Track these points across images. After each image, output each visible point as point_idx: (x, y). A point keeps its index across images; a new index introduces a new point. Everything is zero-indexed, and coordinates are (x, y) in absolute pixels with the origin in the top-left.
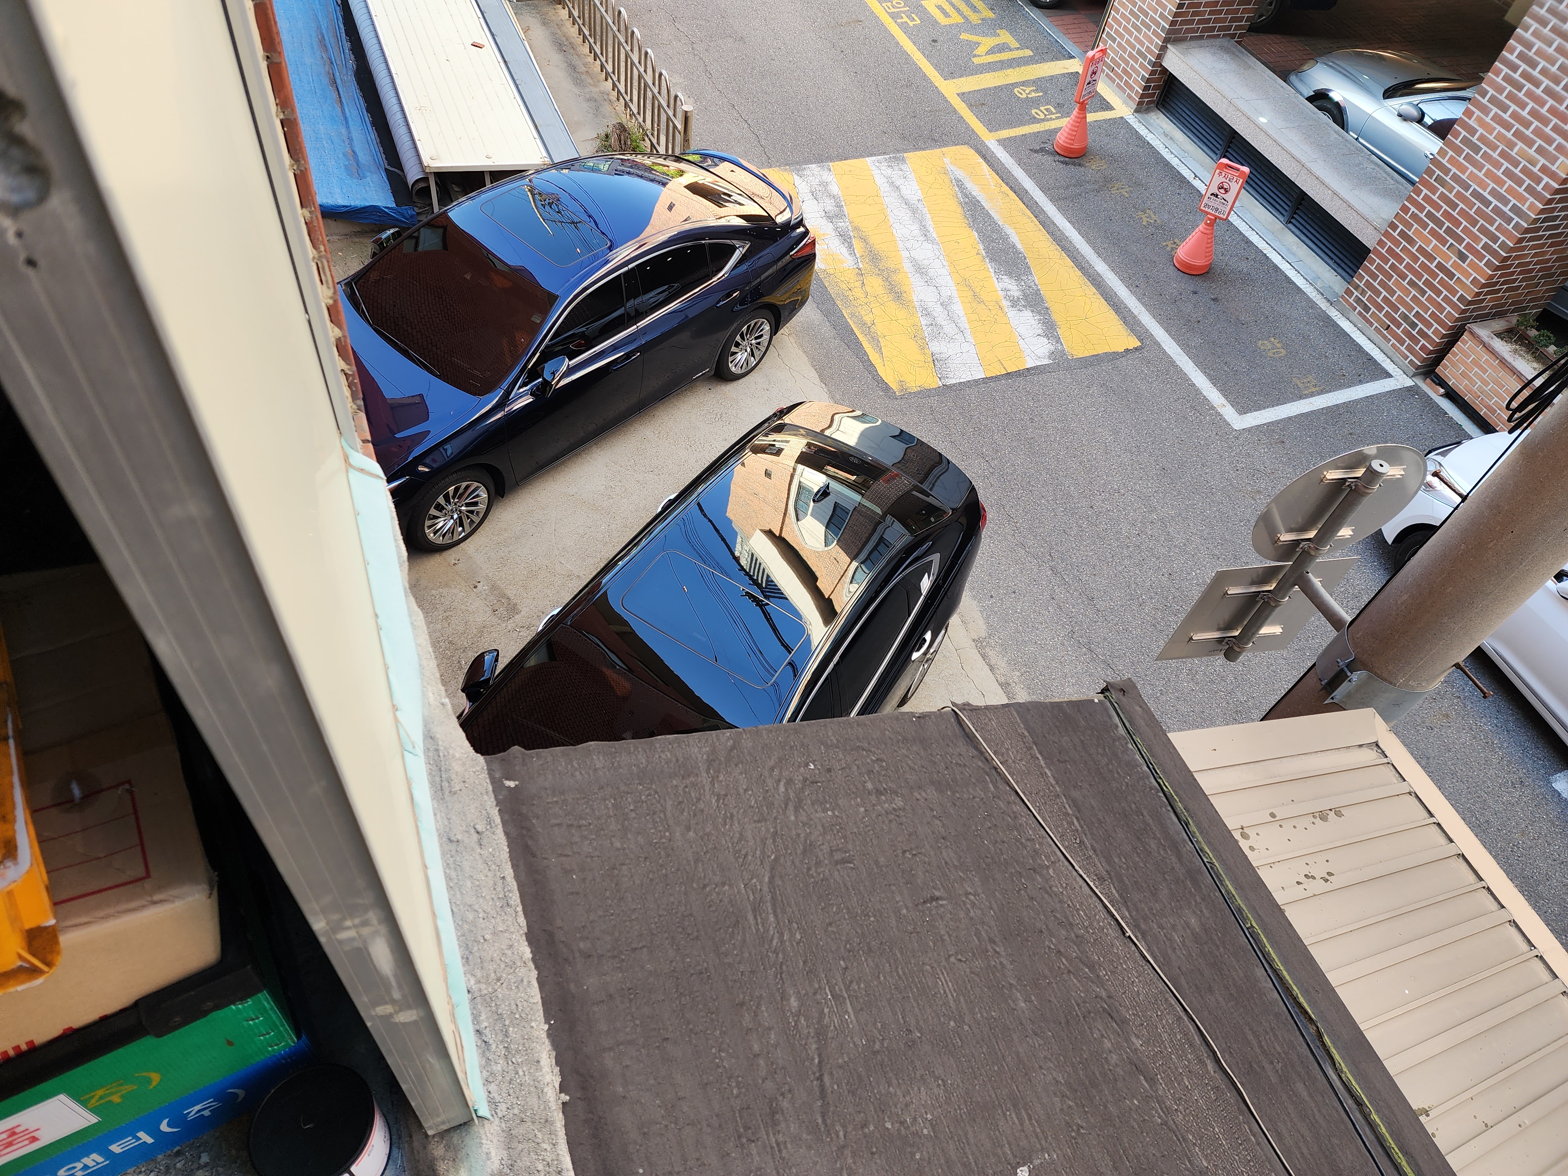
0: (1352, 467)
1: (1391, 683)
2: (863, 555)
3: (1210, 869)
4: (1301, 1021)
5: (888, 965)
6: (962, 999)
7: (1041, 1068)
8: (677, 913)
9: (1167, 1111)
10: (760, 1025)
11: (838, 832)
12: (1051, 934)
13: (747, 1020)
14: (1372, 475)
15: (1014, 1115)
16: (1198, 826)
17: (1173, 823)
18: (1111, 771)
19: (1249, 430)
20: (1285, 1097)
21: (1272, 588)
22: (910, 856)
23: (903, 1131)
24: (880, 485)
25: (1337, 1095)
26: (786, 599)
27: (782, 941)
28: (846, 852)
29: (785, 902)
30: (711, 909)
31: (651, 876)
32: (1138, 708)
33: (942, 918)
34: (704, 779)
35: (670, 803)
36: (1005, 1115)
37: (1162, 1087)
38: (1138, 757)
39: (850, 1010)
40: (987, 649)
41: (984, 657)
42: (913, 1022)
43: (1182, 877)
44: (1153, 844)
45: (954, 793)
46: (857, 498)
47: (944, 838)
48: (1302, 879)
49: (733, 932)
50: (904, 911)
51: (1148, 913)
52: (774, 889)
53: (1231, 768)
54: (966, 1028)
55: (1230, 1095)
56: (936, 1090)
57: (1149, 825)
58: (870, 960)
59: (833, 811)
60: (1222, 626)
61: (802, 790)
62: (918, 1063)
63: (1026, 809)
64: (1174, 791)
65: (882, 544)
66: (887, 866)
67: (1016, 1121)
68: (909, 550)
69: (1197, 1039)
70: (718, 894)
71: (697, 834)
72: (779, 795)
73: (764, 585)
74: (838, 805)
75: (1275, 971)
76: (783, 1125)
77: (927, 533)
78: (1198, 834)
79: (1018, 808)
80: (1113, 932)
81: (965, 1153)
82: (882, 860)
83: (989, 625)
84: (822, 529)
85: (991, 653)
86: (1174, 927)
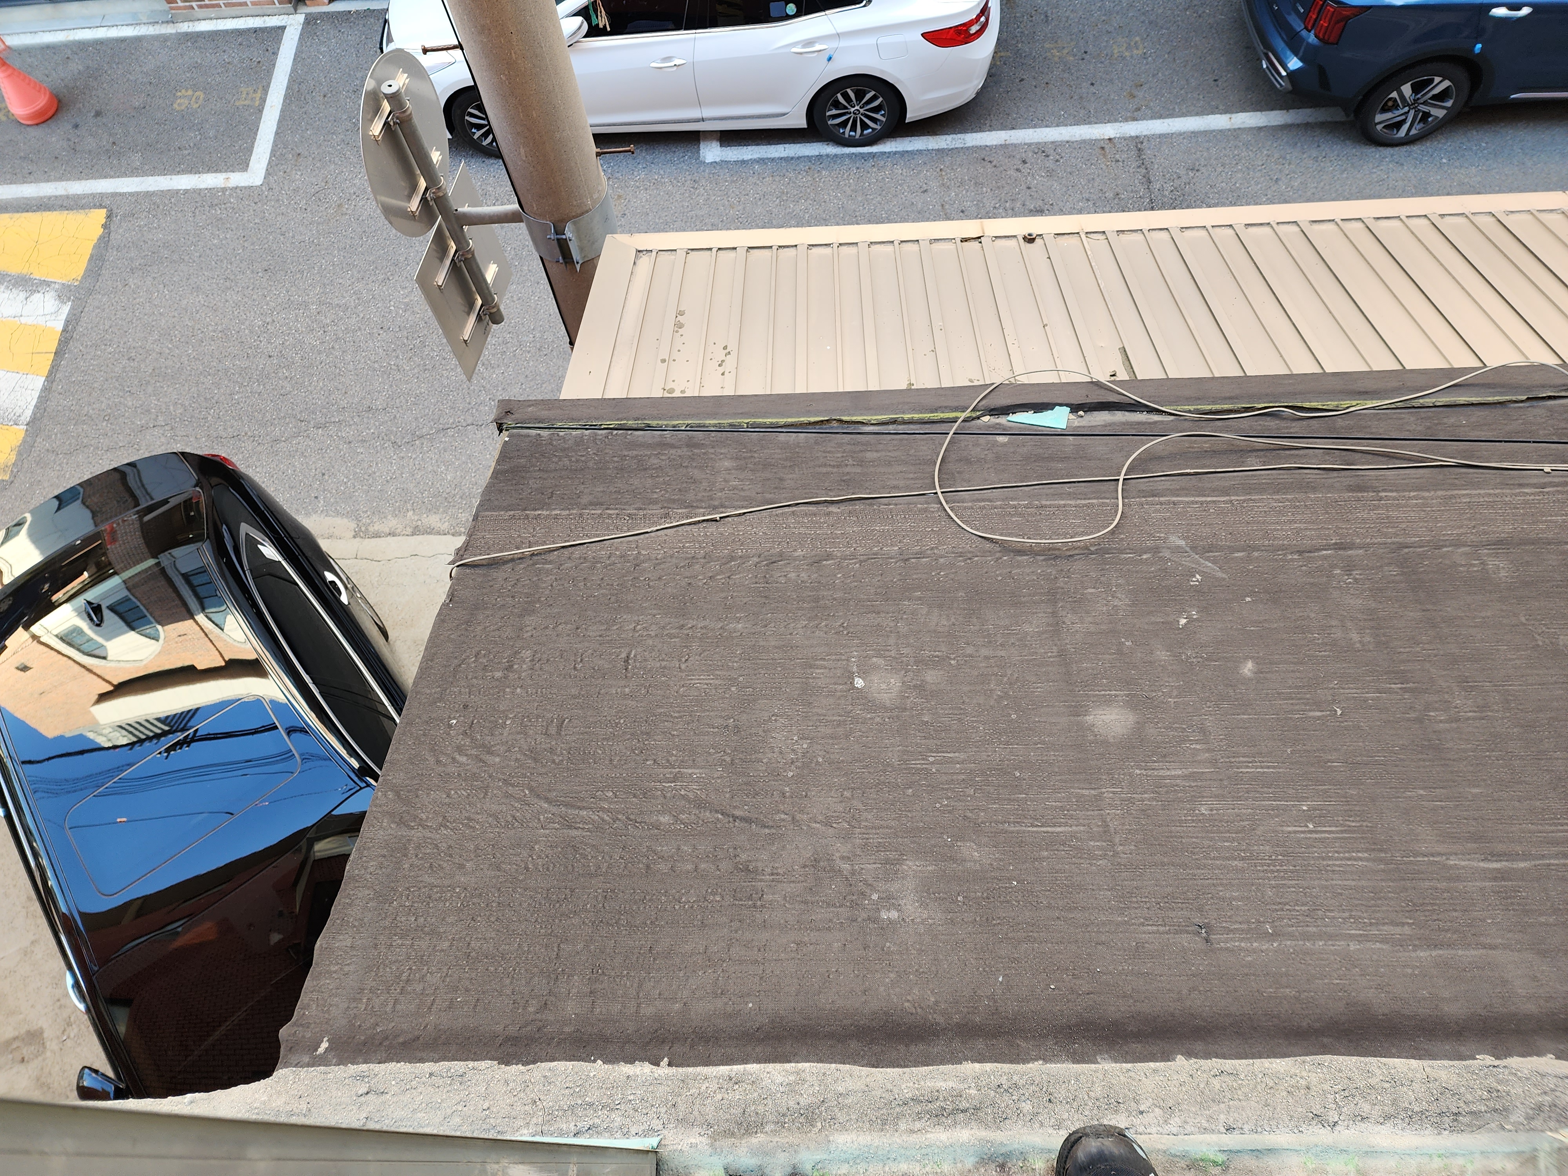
0: (377, 109)
1: (587, 212)
2: (193, 603)
3: (692, 429)
4: (826, 429)
5: (666, 723)
6: (718, 672)
7: (791, 634)
8: (540, 904)
9: (853, 556)
10: (672, 857)
11: (530, 721)
12: (695, 577)
13: (663, 867)
14: (395, 98)
15: (818, 671)
16: (654, 418)
17: (643, 436)
18: (577, 461)
19: (268, 174)
20: (872, 469)
21: (455, 248)
22: (581, 665)
23: (799, 764)
24: (114, 551)
25: (883, 433)
26: (197, 709)
27: (608, 811)
28: (552, 721)
29: (574, 795)
30: (551, 869)
31: (493, 919)
32: (530, 409)
33: (645, 660)
34: (417, 834)
35: (427, 879)
36: (814, 678)
37: (837, 552)
38: (574, 433)
39: (690, 771)
40: (371, 529)
41: (377, 535)
42: (721, 721)
43: (690, 454)
44: (654, 461)
45: (539, 601)
46: (115, 581)
47: (577, 628)
48: (721, 370)
49: (581, 854)
50: (627, 690)
51: (707, 494)
52: (558, 801)
53: (611, 369)
54: (741, 679)
55: (858, 506)
56: (779, 724)
57: (637, 456)
58: (655, 737)
59: (507, 718)
60: (466, 310)
61: (472, 739)
62: (753, 731)
63: (581, 547)
64: (618, 420)
65: (191, 578)
66: (581, 689)
67: (822, 671)
68: (220, 551)
69: (812, 508)
70: (539, 857)
71: (472, 860)
72: (468, 765)
73: (167, 728)
74: (504, 712)
75: (785, 426)
76: (759, 864)
77: (210, 524)
78: (660, 422)
79: (577, 552)
80: (712, 528)
81: (831, 721)
82: (574, 691)
83: (347, 515)
84: (132, 635)
85: (377, 527)
86: (725, 481)
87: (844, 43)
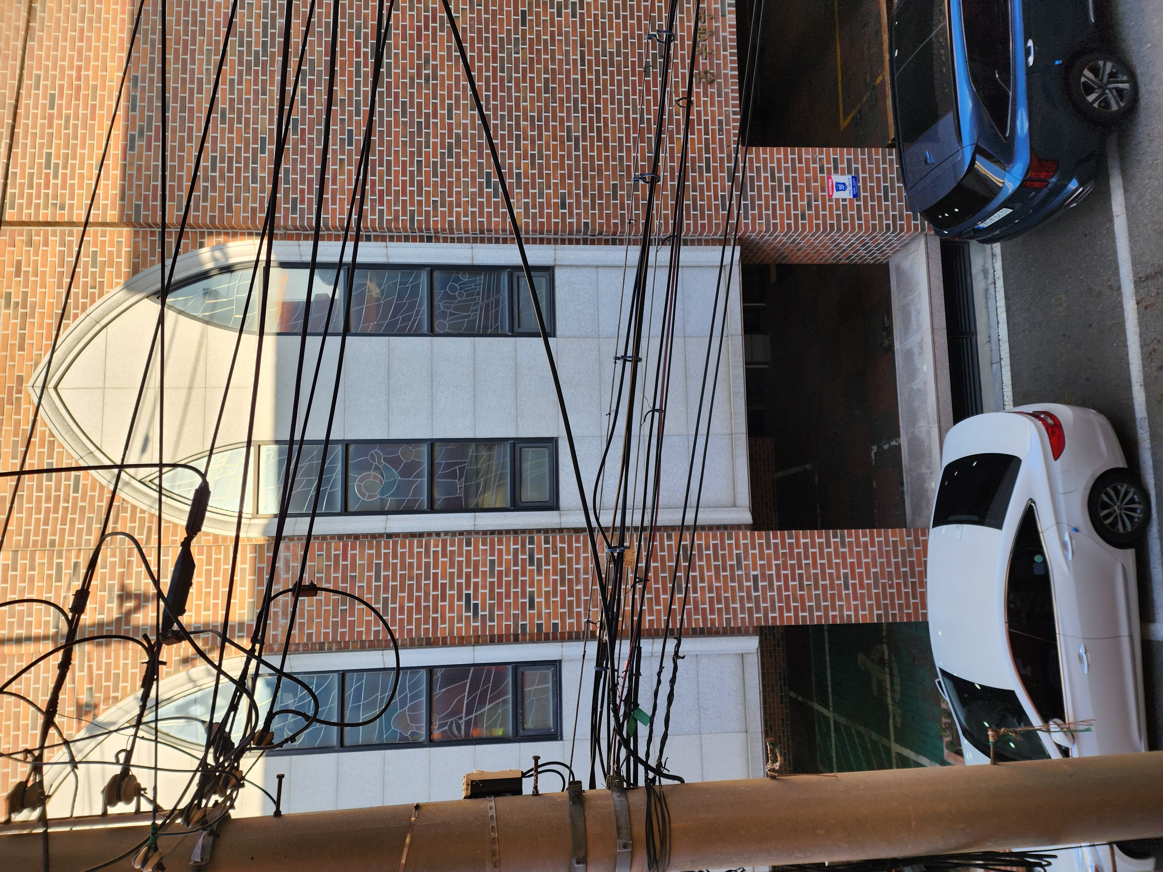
87: (1064, 519)
